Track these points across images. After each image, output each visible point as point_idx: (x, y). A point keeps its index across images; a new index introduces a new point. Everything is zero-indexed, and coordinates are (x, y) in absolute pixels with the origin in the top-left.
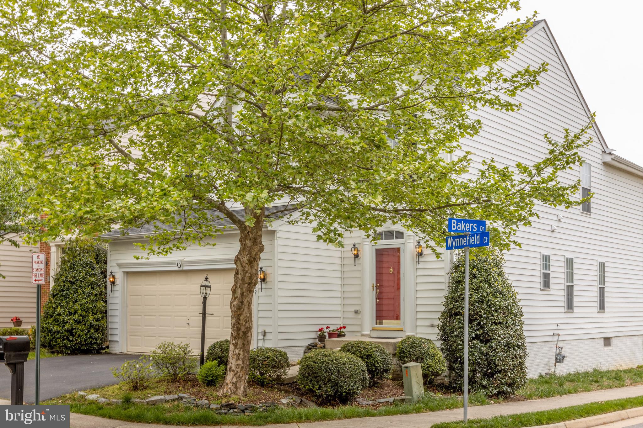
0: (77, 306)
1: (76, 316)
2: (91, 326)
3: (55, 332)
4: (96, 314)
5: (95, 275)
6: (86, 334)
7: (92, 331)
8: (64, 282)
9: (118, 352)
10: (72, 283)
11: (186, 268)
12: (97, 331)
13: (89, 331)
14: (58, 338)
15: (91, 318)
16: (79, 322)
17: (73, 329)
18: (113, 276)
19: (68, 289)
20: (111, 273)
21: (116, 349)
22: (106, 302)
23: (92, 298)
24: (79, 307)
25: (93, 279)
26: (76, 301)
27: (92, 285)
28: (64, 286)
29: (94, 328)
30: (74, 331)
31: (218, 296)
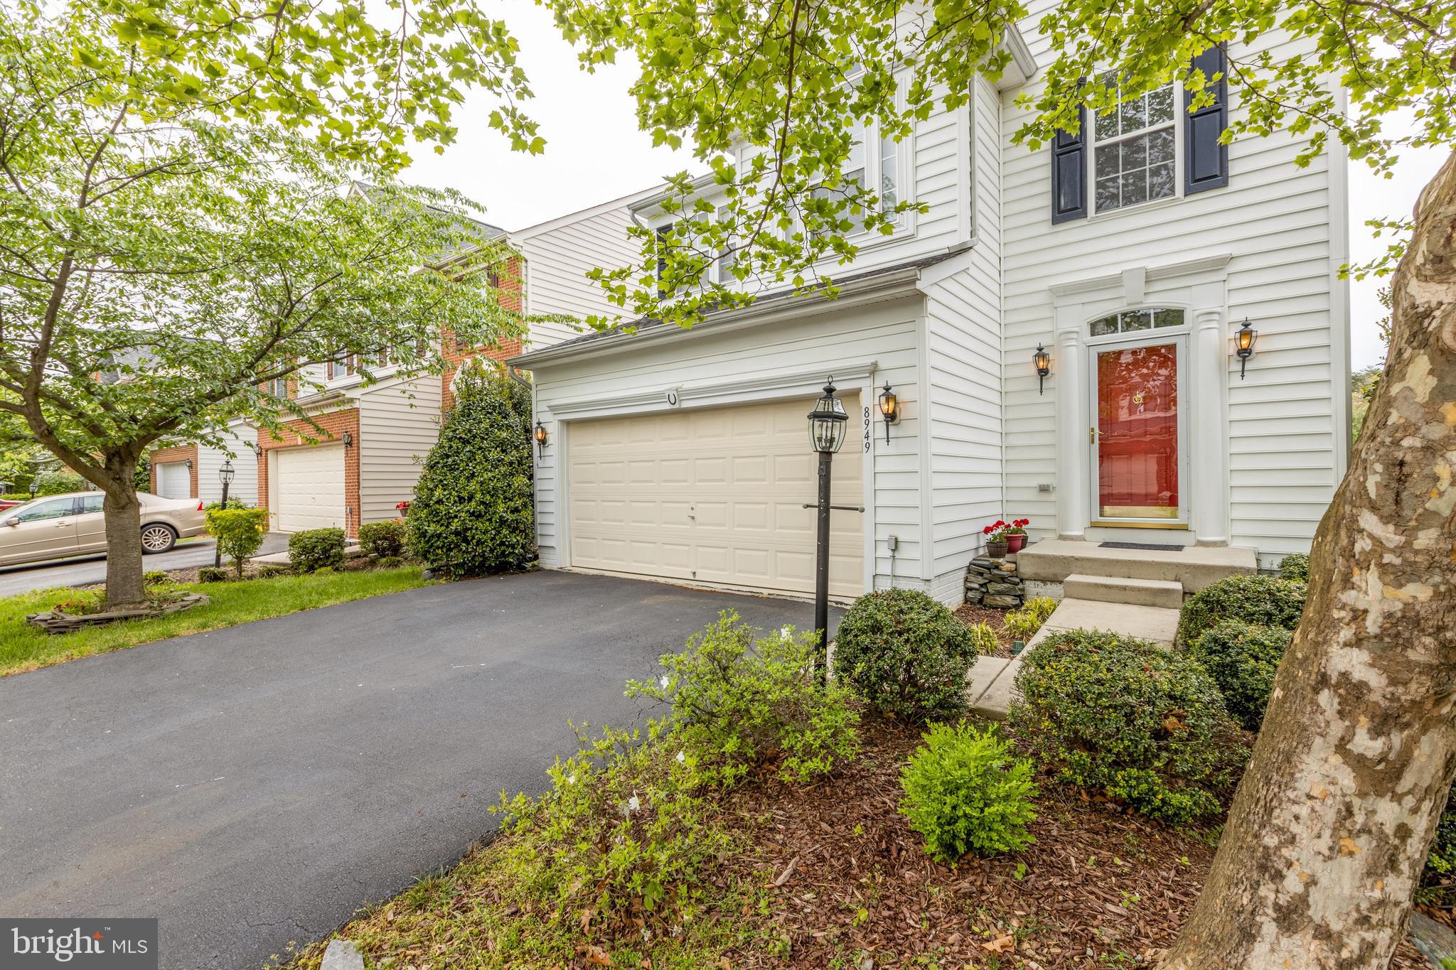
0: (473, 486)
1: (473, 503)
2: (503, 522)
3: (432, 536)
4: (511, 500)
5: (508, 426)
6: (492, 539)
7: (505, 532)
8: (450, 440)
9: (555, 568)
10: (466, 442)
11: (686, 405)
12: (514, 530)
13: (499, 532)
14: (438, 548)
15: (501, 508)
16: (476, 516)
17: (466, 530)
18: (543, 429)
19: (457, 453)
20: (539, 423)
21: (551, 561)
22: (531, 477)
23: (503, 469)
24: (478, 487)
25: (504, 435)
26: (473, 475)
27: (503, 446)
28: (451, 447)
29: (509, 526)
30: (469, 534)
31: (762, 459)
